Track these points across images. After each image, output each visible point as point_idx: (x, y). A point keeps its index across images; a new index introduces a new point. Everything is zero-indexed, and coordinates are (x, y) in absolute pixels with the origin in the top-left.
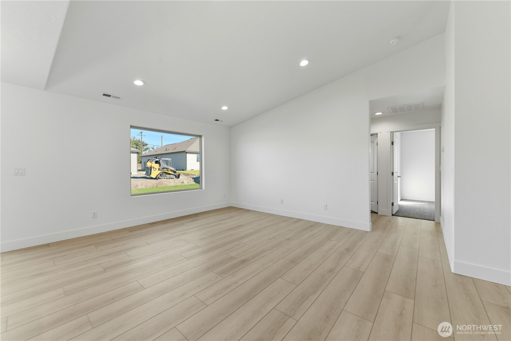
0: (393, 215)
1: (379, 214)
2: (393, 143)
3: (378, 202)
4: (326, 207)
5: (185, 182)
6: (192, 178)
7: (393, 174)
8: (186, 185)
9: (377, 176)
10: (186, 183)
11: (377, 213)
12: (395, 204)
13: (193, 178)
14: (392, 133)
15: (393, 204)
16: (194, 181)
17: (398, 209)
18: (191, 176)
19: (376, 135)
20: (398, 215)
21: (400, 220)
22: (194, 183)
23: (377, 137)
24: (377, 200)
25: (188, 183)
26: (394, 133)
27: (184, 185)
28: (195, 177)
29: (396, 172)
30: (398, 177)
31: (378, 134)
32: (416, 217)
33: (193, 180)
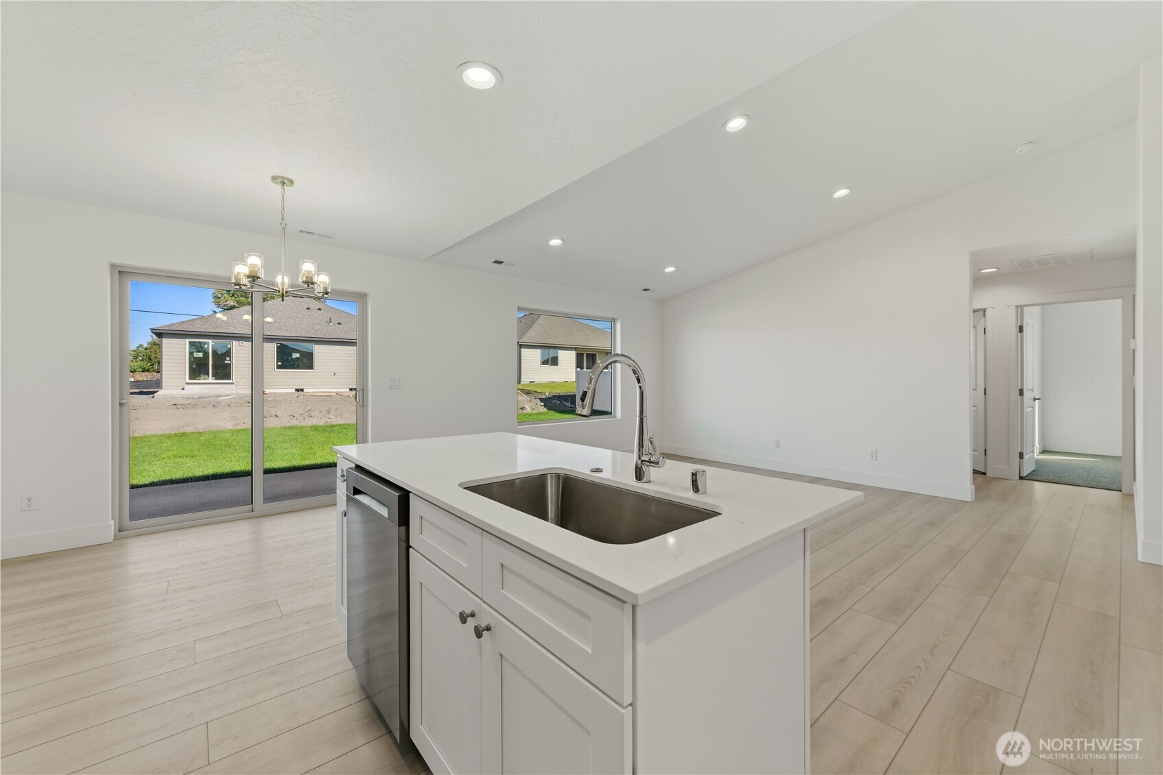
0: (1021, 478)
1: (989, 474)
2: (1023, 329)
3: (985, 450)
4: (874, 455)
5: (527, 407)
6: (540, 399)
7: (1021, 392)
8: (530, 415)
9: (985, 398)
10: (528, 410)
11: (985, 474)
12: (1026, 457)
13: (542, 400)
14: (1020, 308)
15: (1021, 456)
16: (545, 406)
17: (1034, 468)
18: (536, 394)
19: (982, 312)
20: (1035, 478)
21: (1039, 487)
22: (545, 410)
23: (984, 316)
24: (985, 445)
25: (533, 409)
26: (1025, 308)
27: (526, 414)
28: (544, 397)
29: (1029, 390)
30: (1035, 399)
31: (987, 310)
32: (1077, 482)
33: (542, 404)
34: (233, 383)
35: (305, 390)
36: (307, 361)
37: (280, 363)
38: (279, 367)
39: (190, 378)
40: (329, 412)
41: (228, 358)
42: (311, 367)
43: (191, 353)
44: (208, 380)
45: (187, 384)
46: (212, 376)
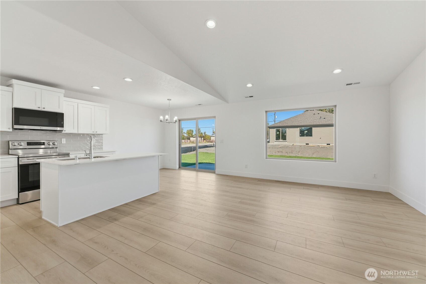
34: (286, 141)
35: (309, 144)
36: (309, 134)
37: (301, 135)
38: (300, 136)
39: (276, 140)
40: (299, 152)
41: (285, 134)
42: (311, 136)
43: (276, 133)
44: (280, 140)
45: (275, 141)
46: (281, 139)
